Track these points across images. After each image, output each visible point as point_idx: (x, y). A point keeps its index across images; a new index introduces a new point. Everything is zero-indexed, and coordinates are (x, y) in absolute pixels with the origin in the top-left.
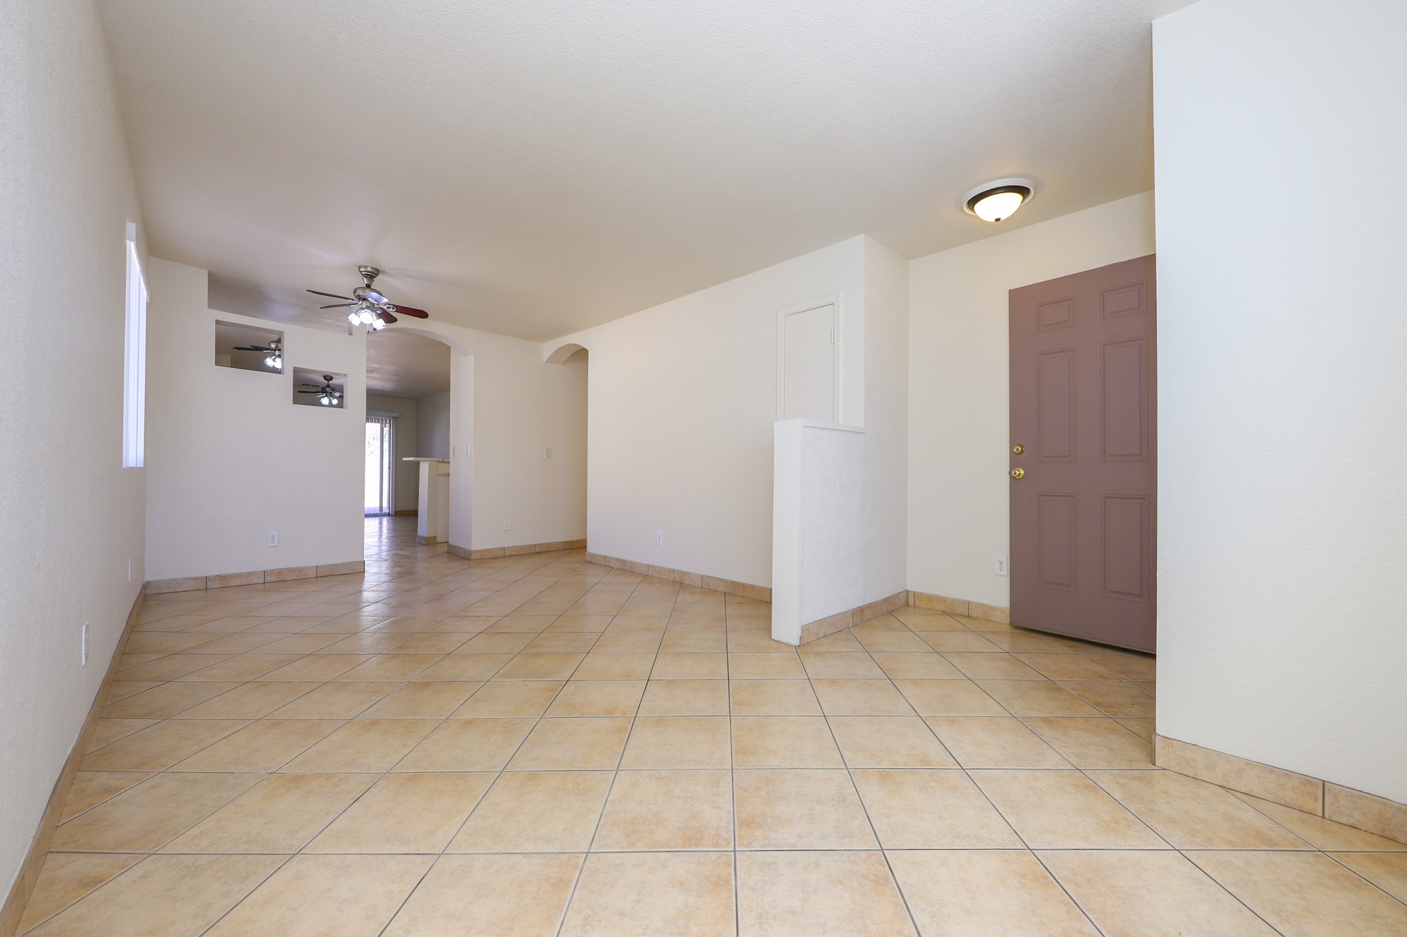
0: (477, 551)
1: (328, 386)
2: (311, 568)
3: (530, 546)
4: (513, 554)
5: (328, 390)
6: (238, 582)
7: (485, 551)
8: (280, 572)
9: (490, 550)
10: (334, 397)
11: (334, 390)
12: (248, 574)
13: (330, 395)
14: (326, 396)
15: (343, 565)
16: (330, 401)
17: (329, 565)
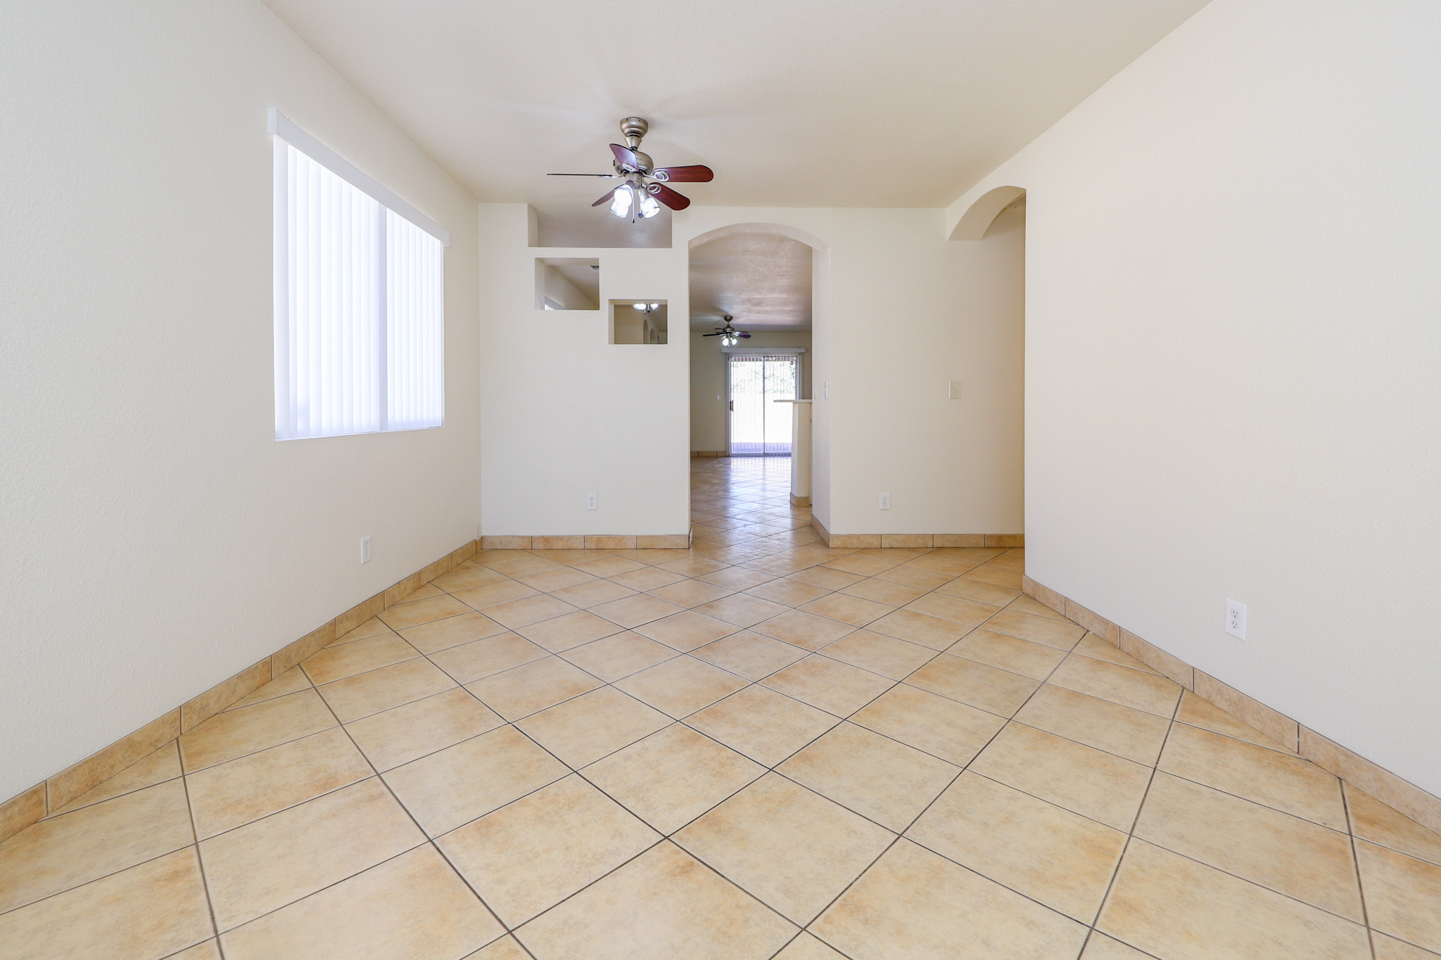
0: (838, 536)
1: (728, 326)
2: (631, 537)
3: (924, 536)
4: (895, 545)
5: (728, 330)
6: (560, 545)
7: (850, 536)
8: (599, 539)
9: (858, 536)
10: (734, 337)
11: (733, 330)
12: (569, 538)
13: (729, 335)
14: (727, 337)
15: (665, 538)
16: (730, 341)
17: (651, 536)
